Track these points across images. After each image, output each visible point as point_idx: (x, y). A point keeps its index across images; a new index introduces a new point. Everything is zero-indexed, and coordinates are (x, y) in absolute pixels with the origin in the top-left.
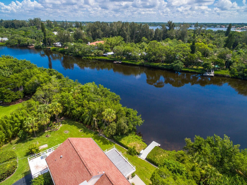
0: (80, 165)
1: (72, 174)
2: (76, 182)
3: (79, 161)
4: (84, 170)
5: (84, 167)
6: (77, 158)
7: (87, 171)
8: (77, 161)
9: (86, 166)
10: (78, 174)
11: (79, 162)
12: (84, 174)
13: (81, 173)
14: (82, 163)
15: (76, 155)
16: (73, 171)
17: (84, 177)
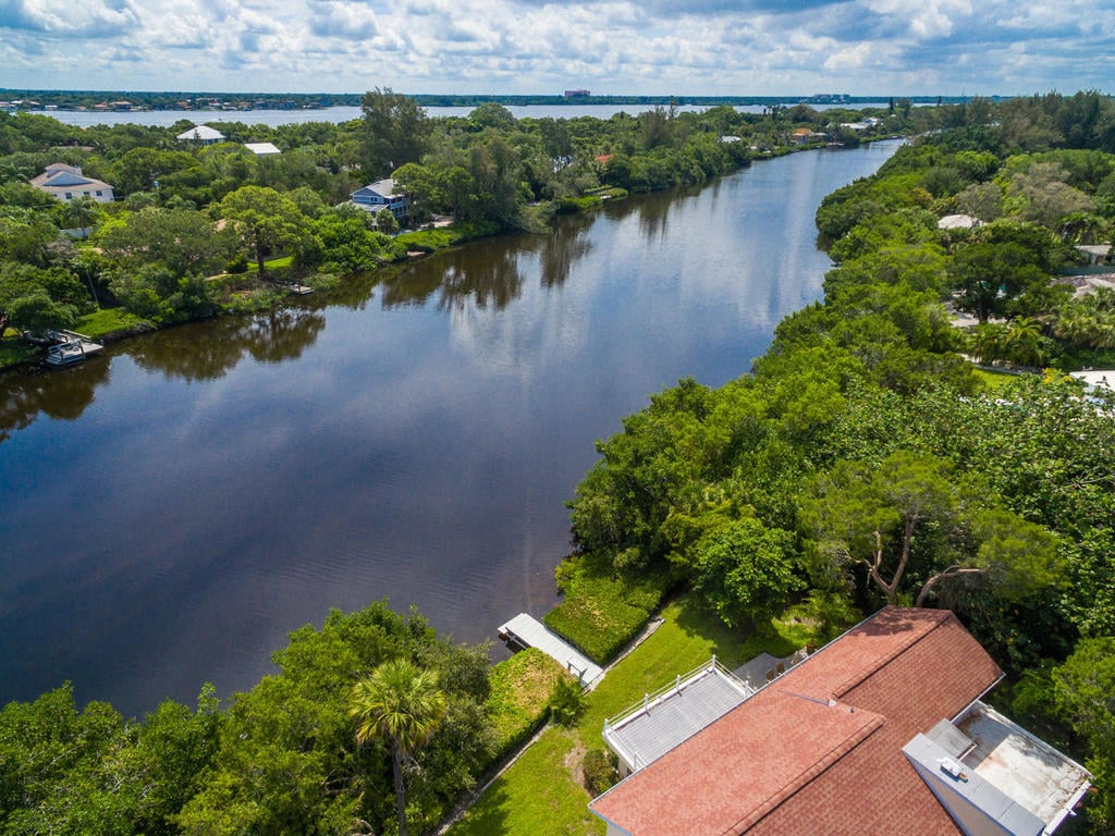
0: (846, 778)
1: (883, 827)
2: (912, 800)
3: (828, 786)
4: (866, 759)
5: (854, 758)
6: (815, 797)
7: (867, 743)
8: (825, 796)
9: (849, 749)
10: (882, 791)
11: (832, 786)
12: (878, 758)
13: (876, 776)
14: (834, 769)
15: (793, 807)
16: (872, 822)
17: (890, 761)
